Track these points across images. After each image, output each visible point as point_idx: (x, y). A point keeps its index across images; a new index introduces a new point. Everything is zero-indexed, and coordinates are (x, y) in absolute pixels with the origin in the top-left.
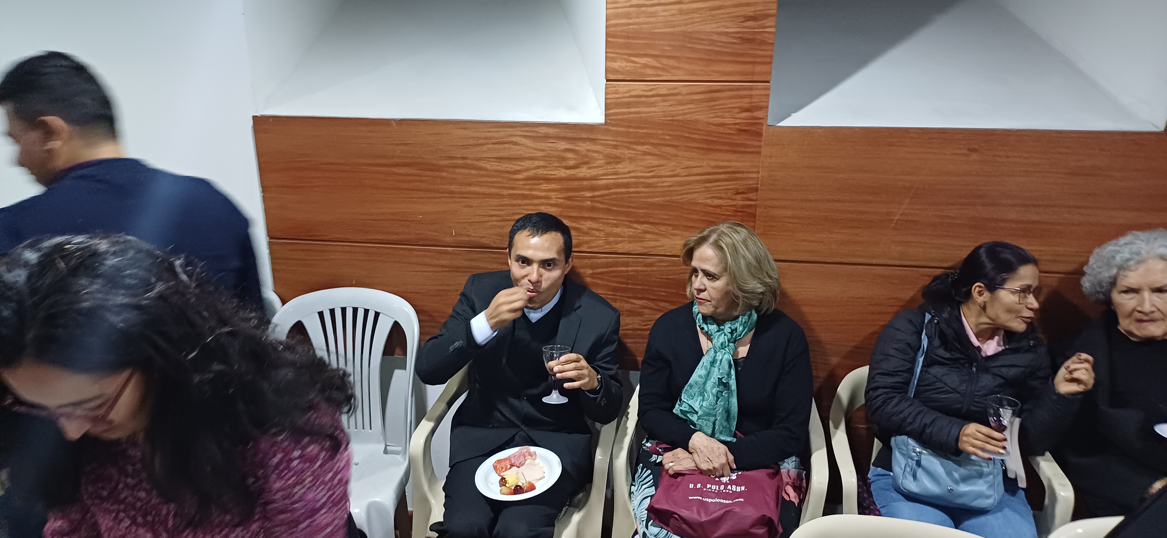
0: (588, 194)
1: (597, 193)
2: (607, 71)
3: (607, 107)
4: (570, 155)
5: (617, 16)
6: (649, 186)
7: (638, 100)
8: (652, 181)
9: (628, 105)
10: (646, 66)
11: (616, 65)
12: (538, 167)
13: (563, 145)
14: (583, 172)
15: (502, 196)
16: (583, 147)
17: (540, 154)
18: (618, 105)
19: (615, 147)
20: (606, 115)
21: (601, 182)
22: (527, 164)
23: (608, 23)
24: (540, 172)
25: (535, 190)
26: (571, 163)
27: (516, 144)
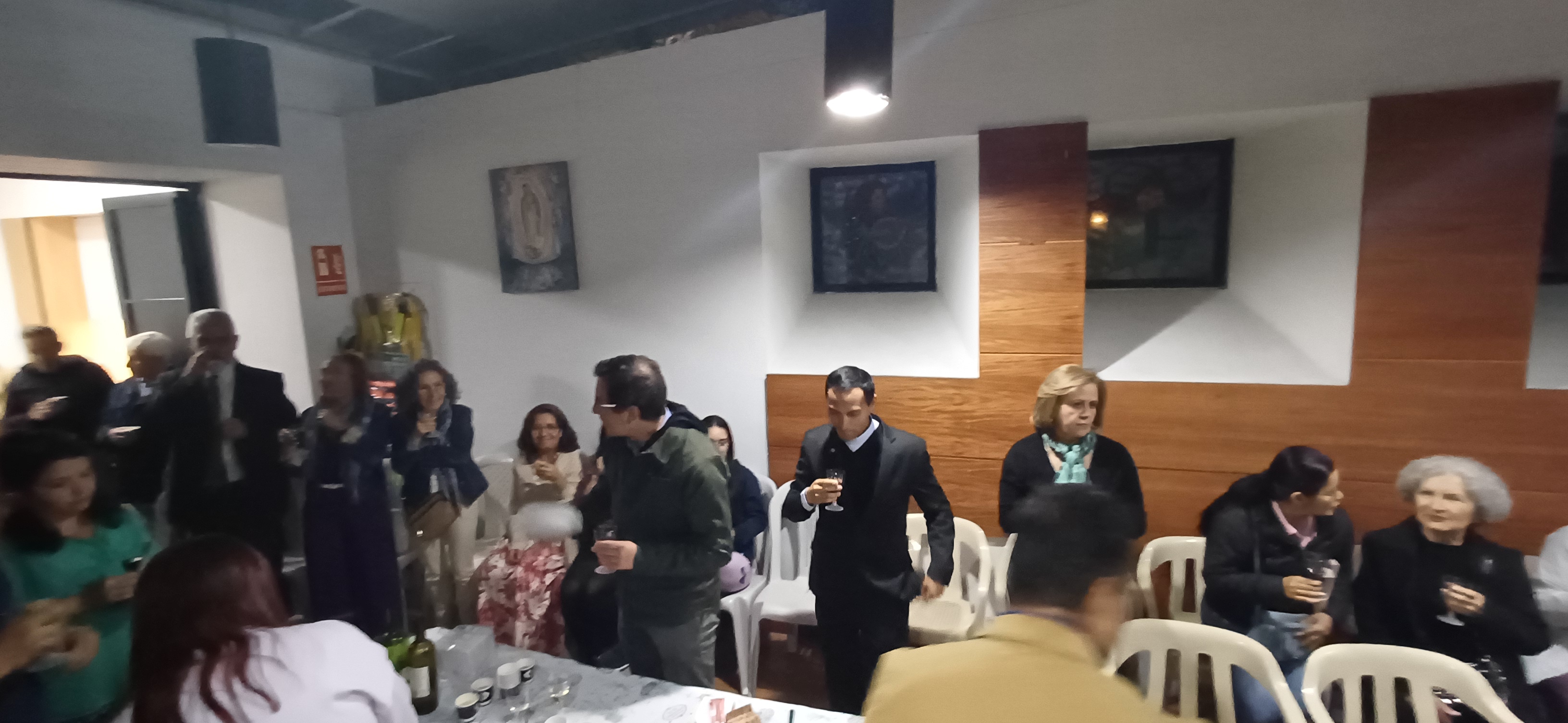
0: (968, 421)
1: (974, 421)
2: (981, 347)
3: (981, 369)
4: (957, 397)
5: (986, 316)
6: (1009, 416)
7: (999, 364)
8: (1010, 413)
9: (993, 367)
10: (1003, 345)
11: (985, 344)
12: (935, 405)
13: (952, 391)
14: (965, 407)
15: (914, 422)
16: (966, 392)
17: (938, 396)
18: (988, 367)
19: (986, 392)
20: (981, 373)
21: (975, 414)
22: (929, 403)
23: (981, 320)
24: (938, 407)
25: (934, 418)
26: (957, 402)
27: (922, 390)
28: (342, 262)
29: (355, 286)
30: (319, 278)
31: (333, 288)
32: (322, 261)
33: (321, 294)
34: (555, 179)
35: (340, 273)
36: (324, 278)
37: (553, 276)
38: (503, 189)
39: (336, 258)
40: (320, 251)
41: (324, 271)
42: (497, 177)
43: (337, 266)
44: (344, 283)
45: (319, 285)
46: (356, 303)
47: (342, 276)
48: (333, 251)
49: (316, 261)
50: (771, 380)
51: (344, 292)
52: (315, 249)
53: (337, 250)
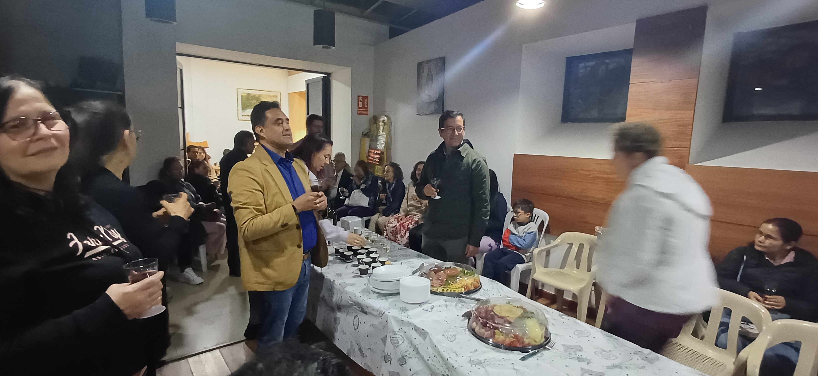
0: (614, 184)
4: (608, 170)
13: (606, 167)
15: (584, 182)
17: (598, 169)
22: (593, 172)
26: (608, 173)
27: (590, 165)
28: (368, 102)
29: (371, 113)
30: (359, 107)
31: (363, 112)
32: (361, 101)
33: (358, 114)
34: (439, 65)
35: (367, 107)
36: (361, 108)
37: (434, 107)
38: (421, 71)
39: (366, 100)
40: (361, 97)
41: (361, 106)
42: (420, 65)
43: (366, 104)
44: (368, 111)
45: (358, 110)
46: (370, 120)
47: (367, 108)
48: (365, 98)
49: (358, 101)
50: (516, 156)
51: (367, 114)
52: (359, 96)
53: (367, 97)
